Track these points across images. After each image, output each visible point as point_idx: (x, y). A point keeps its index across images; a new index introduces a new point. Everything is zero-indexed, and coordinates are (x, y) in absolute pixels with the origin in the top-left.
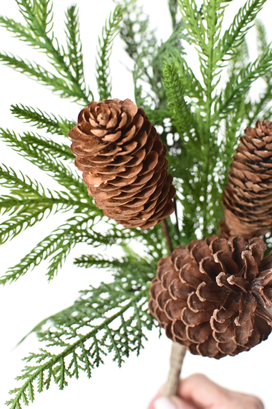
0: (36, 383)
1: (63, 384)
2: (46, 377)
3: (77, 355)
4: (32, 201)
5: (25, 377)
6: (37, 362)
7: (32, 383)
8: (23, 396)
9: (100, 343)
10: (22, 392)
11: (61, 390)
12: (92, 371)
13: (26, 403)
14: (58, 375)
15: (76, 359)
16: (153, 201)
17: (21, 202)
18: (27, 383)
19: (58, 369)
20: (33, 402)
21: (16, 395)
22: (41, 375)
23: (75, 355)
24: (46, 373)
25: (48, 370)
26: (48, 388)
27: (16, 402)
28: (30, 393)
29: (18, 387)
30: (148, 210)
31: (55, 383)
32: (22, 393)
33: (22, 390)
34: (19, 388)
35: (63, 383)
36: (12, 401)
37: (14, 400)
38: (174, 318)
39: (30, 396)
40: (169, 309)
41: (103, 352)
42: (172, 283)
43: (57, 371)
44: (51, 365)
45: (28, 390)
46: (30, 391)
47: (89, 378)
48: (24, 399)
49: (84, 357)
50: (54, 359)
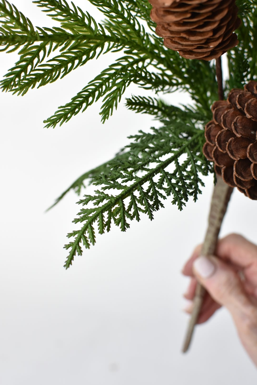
0: (96, 225)
1: (125, 227)
2: (106, 219)
3: (136, 197)
4: (84, 37)
5: (83, 219)
6: (95, 204)
7: (92, 226)
8: (84, 239)
9: (157, 186)
10: (81, 234)
11: (124, 231)
12: (154, 213)
13: (87, 246)
14: (118, 217)
15: (135, 201)
16: (224, 26)
17: (73, 37)
18: (86, 225)
19: (117, 211)
20: (94, 245)
21: (75, 238)
22: (100, 217)
23: (134, 198)
24: (106, 214)
25: (107, 212)
26: (108, 230)
27: (76, 244)
28: (90, 235)
29: (77, 230)
30: (217, 36)
31: (116, 225)
32: (82, 236)
33: (81, 233)
34: (79, 231)
35: (124, 225)
36: (72, 244)
37: (74, 244)
38: (237, 157)
39: (91, 238)
40: (231, 148)
41: (161, 195)
42: (235, 120)
43: (117, 213)
44: (110, 206)
45: (88, 233)
46: (91, 234)
47: (151, 220)
48: (85, 242)
49: (143, 199)
50: (113, 201)
